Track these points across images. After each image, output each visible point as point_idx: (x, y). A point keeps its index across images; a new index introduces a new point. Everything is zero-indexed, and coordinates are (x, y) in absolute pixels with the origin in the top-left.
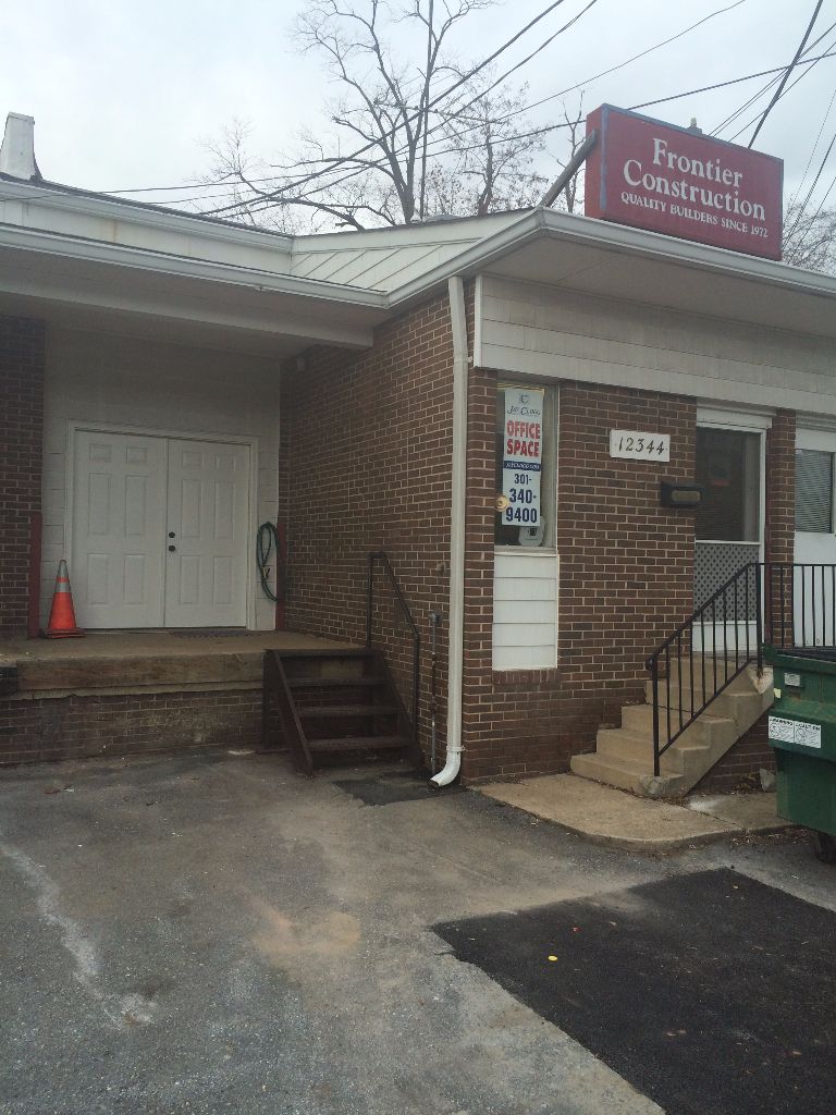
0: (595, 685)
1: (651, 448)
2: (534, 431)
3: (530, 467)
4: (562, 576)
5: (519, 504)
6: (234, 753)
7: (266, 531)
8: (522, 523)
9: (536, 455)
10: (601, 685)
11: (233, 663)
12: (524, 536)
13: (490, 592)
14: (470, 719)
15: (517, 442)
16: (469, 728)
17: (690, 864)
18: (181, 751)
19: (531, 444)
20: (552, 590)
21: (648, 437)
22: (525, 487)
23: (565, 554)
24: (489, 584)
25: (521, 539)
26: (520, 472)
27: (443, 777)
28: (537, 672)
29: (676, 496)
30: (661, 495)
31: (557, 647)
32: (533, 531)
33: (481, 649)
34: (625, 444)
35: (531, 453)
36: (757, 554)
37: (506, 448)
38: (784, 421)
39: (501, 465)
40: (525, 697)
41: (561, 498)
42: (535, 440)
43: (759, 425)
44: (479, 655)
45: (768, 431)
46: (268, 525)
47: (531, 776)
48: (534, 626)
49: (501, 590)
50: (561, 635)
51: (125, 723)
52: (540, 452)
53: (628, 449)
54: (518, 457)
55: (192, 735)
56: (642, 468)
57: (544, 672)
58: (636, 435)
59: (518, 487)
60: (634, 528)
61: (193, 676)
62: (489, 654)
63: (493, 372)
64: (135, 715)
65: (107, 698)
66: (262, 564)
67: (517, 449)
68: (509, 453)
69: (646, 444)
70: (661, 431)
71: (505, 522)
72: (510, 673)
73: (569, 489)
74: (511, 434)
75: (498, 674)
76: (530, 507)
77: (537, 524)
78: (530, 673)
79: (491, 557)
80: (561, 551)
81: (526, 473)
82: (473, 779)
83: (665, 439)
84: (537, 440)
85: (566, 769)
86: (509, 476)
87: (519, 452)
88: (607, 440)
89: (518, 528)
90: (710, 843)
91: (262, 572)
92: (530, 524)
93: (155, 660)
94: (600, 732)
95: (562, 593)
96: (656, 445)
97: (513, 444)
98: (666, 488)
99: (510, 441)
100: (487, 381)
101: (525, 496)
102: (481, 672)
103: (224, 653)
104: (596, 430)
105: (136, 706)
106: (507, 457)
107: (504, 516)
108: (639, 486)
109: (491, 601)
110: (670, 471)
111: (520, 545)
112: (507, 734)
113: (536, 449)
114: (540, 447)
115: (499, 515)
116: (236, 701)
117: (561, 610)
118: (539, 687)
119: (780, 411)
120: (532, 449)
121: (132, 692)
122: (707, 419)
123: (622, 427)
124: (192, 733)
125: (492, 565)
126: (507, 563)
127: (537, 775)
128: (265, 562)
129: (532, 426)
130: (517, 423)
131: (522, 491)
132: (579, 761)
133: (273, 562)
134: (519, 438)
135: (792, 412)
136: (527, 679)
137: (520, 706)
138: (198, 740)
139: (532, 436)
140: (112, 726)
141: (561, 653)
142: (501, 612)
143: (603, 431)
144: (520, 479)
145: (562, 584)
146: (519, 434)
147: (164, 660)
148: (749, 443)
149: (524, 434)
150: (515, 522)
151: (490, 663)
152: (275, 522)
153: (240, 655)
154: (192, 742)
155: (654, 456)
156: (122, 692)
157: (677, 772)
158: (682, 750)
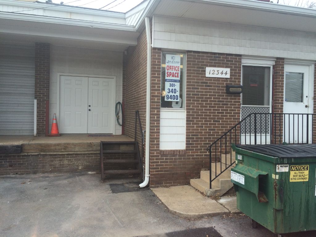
0: (200, 155)
1: (222, 73)
2: (177, 69)
3: (175, 81)
4: (187, 118)
5: (171, 94)
6: (90, 173)
7: (118, 105)
8: (172, 100)
9: (178, 77)
10: (202, 155)
11: (90, 145)
12: (173, 104)
13: (159, 123)
14: (151, 166)
15: (170, 73)
16: (152, 169)
18: (74, 172)
20: (184, 123)
21: (221, 69)
22: (174, 88)
23: (188, 110)
24: (158, 121)
25: (173, 106)
26: (172, 83)
27: (142, 185)
28: (177, 151)
29: (231, 90)
30: (226, 90)
31: (185, 142)
32: (177, 103)
33: (155, 143)
34: (211, 72)
35: (176, 77)
36: (269, 110)
37: (166, 75)
38: (280, 62)
39: (164, 80)
40: (172, 159)
41: (187, 91)
42: (177, 72)
43: (270, 64)
45: (273, 66)
46: (119, 103)
47: (175, 186)
48: (176, 135)
49: (163, 123)
50: (187, 138)
51: (57, 163)
52: (179, 76)
53: (213, 74)
54: (171, 78)
55: (78, 167)
56: (219, 80)
57: (179, 151)
58: (216, 69)
59: (171, 88)
60: (216, 101)
61: (77, 149)
62: (159, 144)
63: (160, 49)
64: (60, 160)
65: (51, 155)
66: (117, 114)
67: (170, 75)
68: (167, 76)
69: (220, 72)
70: (226, 67)
71: (166, 100)
72: (166, 151)
73: (190, 88)
74: (168, 70)
75: (161, 151)
76: (175, 95)
77: (178, 100)
78: (174, 151)
79: (159, 112)
80: (187, 109)
81: (174, 83)
82: (153, 186)
83: (228, 70)
84: (178, 72)
85: (188, 184)
86: (167, 85)
88: (205, 71)
89: (171, 102)
90: (213, 216)
91: (117, 117)
92: (175, 100)
93: (65, 144)
94: (201, 171)
95: (187, 124)
96: (224, 72)
97: (169, 74)
98: (228, 87)
99: (168, 72)
100: (159, 53)
101: (175, 91)
102: (156, 150)
103: (88, 142)
104: (200, 68)
105: (60, 158)
106: (166, 78)
107: (166, 98)
108: (217, 86)
109: (159, 126)
110: (230, 81)
111: (172, 107)
112: (165, 171)
113: (178, 75)
114: (179, 74)
115: (163, 98)
116: (92, 157)
117: (187, 130)
118: (178, 156)
119: (277, 58)
120: (176, 75)
121: (58, 153)
122: (246, 62)
123: (211, 66)
125: (159, 115)
126: (165, 114)
127: (177, 185)
129: (176, 67)
130: (170, 66)
131: (172, 89)
132: (192, 181)
133: (120, 114)
134: (171, 71)
135: (283, 59)
136: (173, 153)
137: (170, 162)
138: (80, 168)
139: (176, 70)
140: (53, 163)
141: (187, 144)
142: (163, 130)
143: (203, 68)
144: (171, 85)
145: (187, 121)
147: (68, 144)
148: (266, 70)
149: (173, 70)
150: (170, 100)
151: (159, 147)
152: (121, 102)
153: (92, 143)
154: (78, 169)
155: (224, 76)
156: (55, 153)
157: (219, 188)
158: (221, 180)
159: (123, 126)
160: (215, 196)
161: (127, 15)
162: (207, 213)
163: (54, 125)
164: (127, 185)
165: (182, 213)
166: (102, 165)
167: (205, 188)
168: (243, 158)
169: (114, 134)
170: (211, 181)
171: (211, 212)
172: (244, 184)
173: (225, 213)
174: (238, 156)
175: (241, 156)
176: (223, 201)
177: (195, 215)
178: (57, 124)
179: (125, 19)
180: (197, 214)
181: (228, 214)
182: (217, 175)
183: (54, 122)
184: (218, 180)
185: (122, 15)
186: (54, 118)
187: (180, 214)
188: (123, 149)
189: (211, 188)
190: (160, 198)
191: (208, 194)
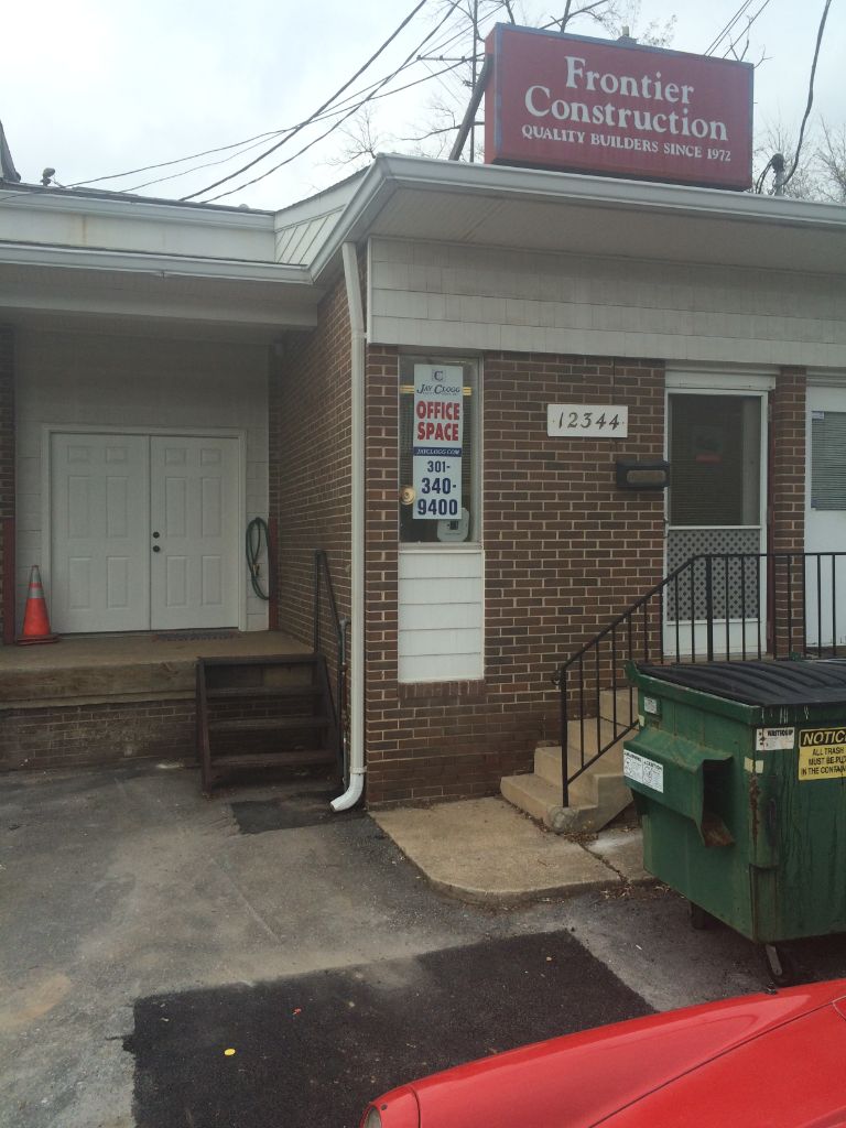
0: (533, 697)
1: (601, 423)
2: (451, 411)
3: (448, 452)
4: (488, 574)
5: (433, 495)
6: (162, 766)
7: (256, 527)
8: (438, 516)
9: (456, 439)
10: (540, 697)
11: (163, 672)
12: (442, 530)
13: (395, 596)
14: (372, 737)
15: (430, 425)
16: (372, 747)
17: (527, 924)
18: (108, 766)
19: (448, 426)
20: (478, 591)
21: (597, 411)
22: (442, 476)
23: (491, 550)
24: (392, 588)
25: (440, 535)
26: (435, 459)
27: (339, 803)
28: (454, 684)
29: (633, 477)
30: (617, 478)
31: (483, 655)
32: (454, 525)
33: (383, 660)
34: (565, 420)
35: (448, 438)
36: (758, 539)
37: (416, 432)
38: (791, 381)
39: (410, 453)
40: (440, 712)
41: (487, 486)
42: (453, 422)
43: (760, 386)
44: (381, 666)
45: (771, 393)
46: (258, 521)
47: (448, 800)
48: (453, 632)
49: (408, 593)
50: (488, 642)
51: (48, 736)
52: (460, 435)
53: (571, 425)
54: (432, 442)
55: (122, 748)
56: (593, 447)
57: (464, 684)
58: (581, 409)
59: (433, 477)
60: (582, 516)
61: (117, 687)
62: (395, 665)
63: (393, 349)
64: (60, 727)
65: (26, 711)
66: (252, 560)
67: (430, 433)
68: (421, 438)
69: (595, 418)
70: (615, 402)
71: (416, 516)
72: (421, 686)
73: (496, 475)
74: (422, 416)
75: (403, 686)
76: (448, 498)
77: (458, 516)
78: (446, 686)
79: (395, 556)
80: (488, 546)
81: (441, 459)
82: (376, 804)
83: (622, 412)
84: (456, 422)
85: (495, 792)
86: (420, 466)
87: (433, 436)
88: (545, 417)
89: (435, 522)
90: (570, 896)
91: (252, 570)
92: (448, 516)
93: (75, 671)
94: (538, 750)
95: (488, 594)
96: (608, 419)
97: (425, 428)
98: (621, 468)
99: (422, 424)
100: (389, 360)
101: (445, 486)
102: (384, 685)
103: (154, 662)
104: (528, 406)
105: (59, 719)
106: (417, 443)
107: (416, 510)
108: (585, 467)
109: (395, 606)
110: (628, 448)
111: (439, 541)
112: (417, 753)
113: (455, 432)
114: (460, 430)
115: (407, 510)
116: (170, 711)
117: (488, 613)
118: (458, 701)
119: (783, 368)
120: (450, 432)
121: (52, 704)
122: (679, 383)
123: (564, 400)
124: (121, 744)
125: (395, 566)
126: (415, 562)
127: (458, 799)
128: (255, 561)
129: (450, 405)
130: (430, 404)
131: (437, 480)
132: (509, 784)
133: (264, 561)
134: (432, 420)
135: (802, 369)
136: (444, 693)
137: (434, 723)
138: (129, 752)
139: (450, 418)
140: (34, 739)
141: (488, 661)
142: (408, 618)
143: (538, 407)
144: (434, 467)
145: (488, 584)
146: (432, 415)
147: (86, 671)
148: (748, 408)
149: (439, 415)
150: (429, 516)
151: (395, 675)
152: (265, 517)
153: (170, 664)
154: (122, 754)
155: (607, 432)
156: (41, 705)
157: (592, 803)
158: (597, 776)
159: (274, 600)
160: (580, 831)
161: (280, 222)
162: (550, 887)
163: (34, 606)
164: (288, 804)
165: (470, 889)
166: (206, 741)
167: (547, 805)
168: (660, 707)
169: (242, 628)
170: (566, 782)
171: (564, 884)
172: (660, 789)
173: (608, 885)
174: (646, 701)
175: (654, 703)
176: (604, 845)
177: (511, 896)
178: (42, 602)
179: (274, 233)
180: (518, 890)
181: (616, 888)
182: (585, 763)
183: (35, 594)
184: (590, 778)
185: (263, 222)
186: (35, 581)
187: (466, 893)
188: (275, 681)
189: (566, 804)
190: (400, 844)
191: (558, 825)
